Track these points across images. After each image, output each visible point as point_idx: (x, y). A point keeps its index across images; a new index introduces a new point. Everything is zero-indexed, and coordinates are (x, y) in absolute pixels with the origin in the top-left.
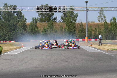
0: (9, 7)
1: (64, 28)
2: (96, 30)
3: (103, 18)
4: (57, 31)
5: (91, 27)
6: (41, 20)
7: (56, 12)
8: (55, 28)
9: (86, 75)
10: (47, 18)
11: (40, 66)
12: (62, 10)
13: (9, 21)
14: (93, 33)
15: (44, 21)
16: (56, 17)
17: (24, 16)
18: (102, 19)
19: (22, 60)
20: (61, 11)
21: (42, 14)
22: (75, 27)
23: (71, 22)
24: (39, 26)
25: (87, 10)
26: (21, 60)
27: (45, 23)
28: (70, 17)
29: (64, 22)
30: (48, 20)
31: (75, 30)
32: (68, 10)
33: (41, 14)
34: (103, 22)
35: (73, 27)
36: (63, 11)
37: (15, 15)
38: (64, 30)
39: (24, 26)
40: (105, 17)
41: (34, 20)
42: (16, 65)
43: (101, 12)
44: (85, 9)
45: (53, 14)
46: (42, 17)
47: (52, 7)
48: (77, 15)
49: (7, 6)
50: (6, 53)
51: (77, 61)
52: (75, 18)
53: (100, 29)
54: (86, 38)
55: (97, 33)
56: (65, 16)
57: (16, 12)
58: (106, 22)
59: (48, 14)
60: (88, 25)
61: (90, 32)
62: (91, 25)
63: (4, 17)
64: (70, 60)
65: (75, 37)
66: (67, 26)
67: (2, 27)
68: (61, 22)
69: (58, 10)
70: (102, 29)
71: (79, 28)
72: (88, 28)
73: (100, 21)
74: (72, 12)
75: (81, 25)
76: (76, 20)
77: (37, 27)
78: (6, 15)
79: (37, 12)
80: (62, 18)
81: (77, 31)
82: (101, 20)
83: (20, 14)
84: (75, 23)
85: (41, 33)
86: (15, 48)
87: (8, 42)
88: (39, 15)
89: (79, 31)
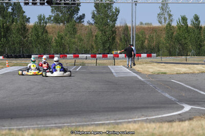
2: (151, 38)
3: (167, 16)
5: (142, 34)
6: (57, 20)
8: (78, 34)
10: (67, 16)
15: (63, 22)
16: (84, 15)
18: (165, 19)
21: (58, 9)
22: (114, 32)
23: (107, 24)
24: (49, 30)
30: (69, 19)
31: (114, 39)
33: (56, 8)
35: (110, 32)
38: (94, 38)
39: (23, 30)
40: (170, 16)
41: (40, 19)
43: (164, 6)
45: (78, 9)
46: (58, 15)
48: (118, 11)
52: (114, 17)
58: (169, 24)
59: (69, 8)
60: (138, 29)
61: (141, 42)
62: (144, 29)
66: (100, 30)
68: (92, 24)
71: (122, 36)
73: (160, 23)
75: (126, 29)
76: (116, 20)
77: (47, 32)
80: (94, 17)
81: (117, 40)
82: (163, 21)
84: (114, 25)
85: (54, 43)
88: (52, 11)
89: (121, 40)
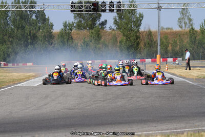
0: (23, 3)
1: (119, 39)
2: (175, 42)
3: (187, 21)
4: (106, 46)
5: (166, 38)
6: (79, 26)
7: (105, 11)
8: (102, 40)
9: (158, 122)
10: (90, 23)
11: (77, 107)
12: (115, 8)
13: (23, 28)
14: (170, 48)
15: (85, 28)
16: (106, 21)
17: (48, 20)
18: (185, 23)
19: (47, 97)
20: (113, 11)
21: (80, 16)
22: (138, 38)
23: (131, 30)
24: (74, 37)
25: (159, 8)
26: (45, 95)
27: (85, 31)
28: (129, 21)
29: (119, 28)
30: (92, 27)
31: (138, 44)
32: (126, 7)
33: (78, 15)
34: (187, 29)
35: (135, 37)
36: (118, 10)
37: (34, 17)
38: (118, 44)
39: (49, 37)
40: (190, 20)
41: (65, 25)
42: (35, 105)
43: (184, 11)
44: (156, 6)
45: (100, 15)
46: (80, 21)
47: (98, 3)
48: (141, 16)
49: (19, 3)
50: (18, 84)
51: (143, 97)
52: (138, 23)
53: (182, 41)
54: (158, 56)
55: (178, 48)
56: (120, 18)
57: (34, 12)
58: (193, 29)
59: (91, 15)
60: (161, 34)
61: (165, 47)
62: (166, 33)
63: (14, 21)
64: (130, 96)
65: (139, 56)
66: (124, 35)
67: (11, 39)
68: (113, 30)
69: (108, 8)
70: (186, 40)
71: (146, 40)
72: (161, 40)
73: (181, 28)
74: (132, 12)
75: (150, 34)
76: (140, 25)
77: (72, 38)
78: (18, 18)
79: (72, 11)
80: (116, 22)
81: (142, 45)
82: (183, 25)
83: (41, 15)
84: (138, 31)
85: (80, 49)
86: (33, 76)
87: (21, 65)
88: (75, 17)
89: (145, 45)
